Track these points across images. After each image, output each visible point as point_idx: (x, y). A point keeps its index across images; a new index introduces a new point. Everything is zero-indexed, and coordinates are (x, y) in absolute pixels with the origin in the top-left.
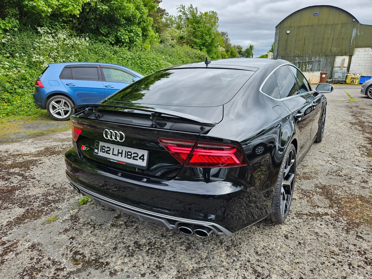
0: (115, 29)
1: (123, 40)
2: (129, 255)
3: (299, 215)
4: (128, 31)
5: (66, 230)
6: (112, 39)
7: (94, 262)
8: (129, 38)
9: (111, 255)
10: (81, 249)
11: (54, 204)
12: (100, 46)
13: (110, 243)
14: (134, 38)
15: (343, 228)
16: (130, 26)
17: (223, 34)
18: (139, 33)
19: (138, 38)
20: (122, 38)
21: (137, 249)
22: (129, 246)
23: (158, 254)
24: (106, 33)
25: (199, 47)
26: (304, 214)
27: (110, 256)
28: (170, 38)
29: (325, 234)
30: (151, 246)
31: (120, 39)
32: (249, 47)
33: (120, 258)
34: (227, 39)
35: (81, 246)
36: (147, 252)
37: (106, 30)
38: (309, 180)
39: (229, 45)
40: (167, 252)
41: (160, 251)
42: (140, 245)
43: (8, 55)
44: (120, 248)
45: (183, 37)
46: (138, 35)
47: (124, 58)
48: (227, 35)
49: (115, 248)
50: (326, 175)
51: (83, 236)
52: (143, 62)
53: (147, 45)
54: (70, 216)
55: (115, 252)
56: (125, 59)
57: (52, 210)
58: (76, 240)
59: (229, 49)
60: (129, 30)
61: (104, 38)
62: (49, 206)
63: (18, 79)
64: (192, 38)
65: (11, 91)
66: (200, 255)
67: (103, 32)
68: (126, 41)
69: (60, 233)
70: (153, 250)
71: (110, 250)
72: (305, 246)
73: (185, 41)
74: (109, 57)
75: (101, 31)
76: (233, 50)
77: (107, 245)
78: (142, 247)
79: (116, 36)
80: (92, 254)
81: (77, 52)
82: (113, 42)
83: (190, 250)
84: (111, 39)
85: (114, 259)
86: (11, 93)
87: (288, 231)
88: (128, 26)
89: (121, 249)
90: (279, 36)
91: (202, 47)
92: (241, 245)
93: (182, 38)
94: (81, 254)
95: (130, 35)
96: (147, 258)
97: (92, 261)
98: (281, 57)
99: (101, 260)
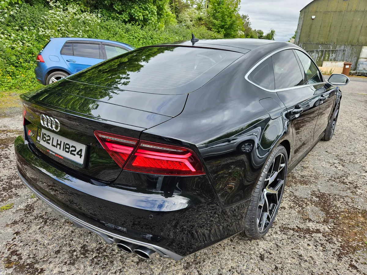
0: (129, 6)
1: (136, 18)
2: (70, 262)
3: (284, 229)
4: (143, 9)
5: (15, 223)
6: (125, 16)
7: (28, 267)
8: (143, 16)
9: (50, 260)
10: (21, 248)
11: (15, 190)
12: (112, 23)
13: (55, 245)
14: (149, 16)
15: (334, 252)
16: (145, 4)
17: (244, 17)
18: (154, 11)
19: (154, 16)
20: (136, 15)
21: (82, 256)
22: (75, 251)
23: (103, 265)
24: (120, 10)
25: (217, 29)
26: (290, 229)
27: (48, 262)
28: (188, 19)
29: (311, 259)
30: (99, 254)
31: (134, 17)
32: (270, 32)
33: (58, 265)
34: (248, 22)
35: (23, 244)
36: (92, 261)
37: (120, 7)
38: (306, 185)
39: (250, 29)
40: (115, 262)
41: (107, 260)
42: (87, 250)
43: (17, 28)
44: (64, 252)
45: (201, 19)
46: (152, 13)
47: (135, 37)
48: (249, 19)
49: (58, 252)
50: (328, 181)
51: (30, 231)
52: (155, 42)
53: (161, 25)
54: (25, 206)
55: (56, 257)
56: (136, 38)
57: (10, 197)
58: (20, 236)
59: (249, 33)
60: (143, 7)
61: (118, 15)
62: (9, 191)
63: (25, 53)
64: (211, 18)
65: (17, 65)
66: (152, 271)
67: (116, 9)
68: (139, 19)
69: (7, 225)
70: (99, 259)
71: (52, 253)
72: (282, 272)
73: (203, 22)
74: (121, 35)
75: (114, 7)
76: (253, 35)
77: (50, 247)
78: (89, 254)
79: (129, 13)
80: (30, 256)
81: (87, 28)
82: (127, 20)
83: (143, 263)
84: (124, 16)
85: (52, 265)
86: (16, 67)
87: (266, 249)
88: (143, 3)
89: (64, 253)
90: (303, 20)
91: (220, 29)
92: (205, 263)
93: (200, 19)
94: (17, 255)
95: (144, 13)
96: (89, 269)
97: (27, 265)
98: (303, 44)
99: (36, 266)
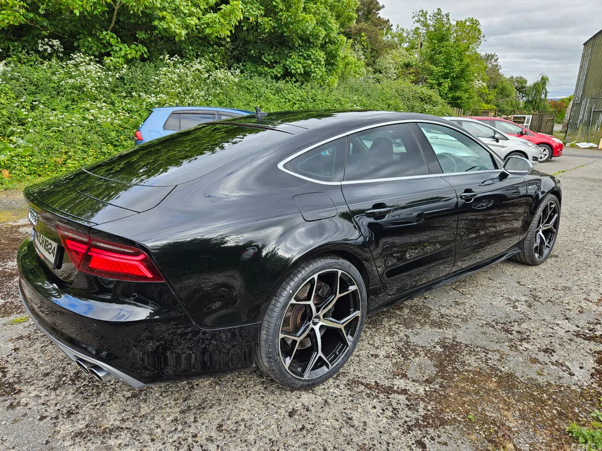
0: (285, 54)
1: (293, 71)
2: (54, 387)
3: (353, 383)
4: (305, 57)
5: (20, 338)
6: (278, 70)
7: (7, 386)
8: (304, 67)
9: (35, 382)
10: (11, 366)
12: (258, 81)
13: (48, 367)
14: (312, 67)
15: (406, 422)
16: (308, 50)
17: (489, 57)
18: (321, 59)
19: (319, 66)
20: (292, 67)
21: (70, 382)
22: (66, 375)
23: (87, 395)
24: (271, 61)
25: (436, 80)
26: (362, 384)
27: (31, 383)
28: (391, 65)
29: (362, 424)
30: (90, 382)
31: (289, 70)
32: (540, 79)
33: (39, 389)
34: (497, 65)
35: (15, 362)
36: (78, 389)
37: (271, 57)
38: (440, 328)
39: (499, 76)
40: (102, 395)
41: (94, 391)
42: (80, 377)
43: (124, 94)
44: (53, 375)
45: (409, 65)
46: (318, 62)
47: (289, 99)
48: (497, 59)
49: (47, 374)
50: (482, 326)
51: (31, 349)
52: (318, 106)
53: (334, 80)
55: (42, 380)
56: (289, 101)
58: (17, 353)
59: (499, 83)
60: (305, 55)
61: (266, 69)
63: (129, 127)
64: (427, 63)
65: (117, 143)
66: (139, 409)
67: (266, 61)
68: (297, 72)
69: (11, 340)
70: (87, 388)
71: (40, 375)
72: (307, 434)
73: (412, 70)
74: (267, 98)
75: (263, 58)
76: (506, 85)
77: (42, 368)
78: (78, 381)
79: (284, 65)
80: (16, 375)
81: (218, 90)
82: (279, 75)
83: (134, 399)
84: (276, 70)
85: (32, 387)
86: (116, 146)
87: (306, 404)
88: (305, 50)
89: (53, 377)
90: (590, 60)
91: (442, 80)
92: (211, 409)
93: (407, 65)
94: (3, 372)
95: (306, 63)
96: (70, 397)
97: (7, 384)
98: (590, 101)
99: (16, 386)
